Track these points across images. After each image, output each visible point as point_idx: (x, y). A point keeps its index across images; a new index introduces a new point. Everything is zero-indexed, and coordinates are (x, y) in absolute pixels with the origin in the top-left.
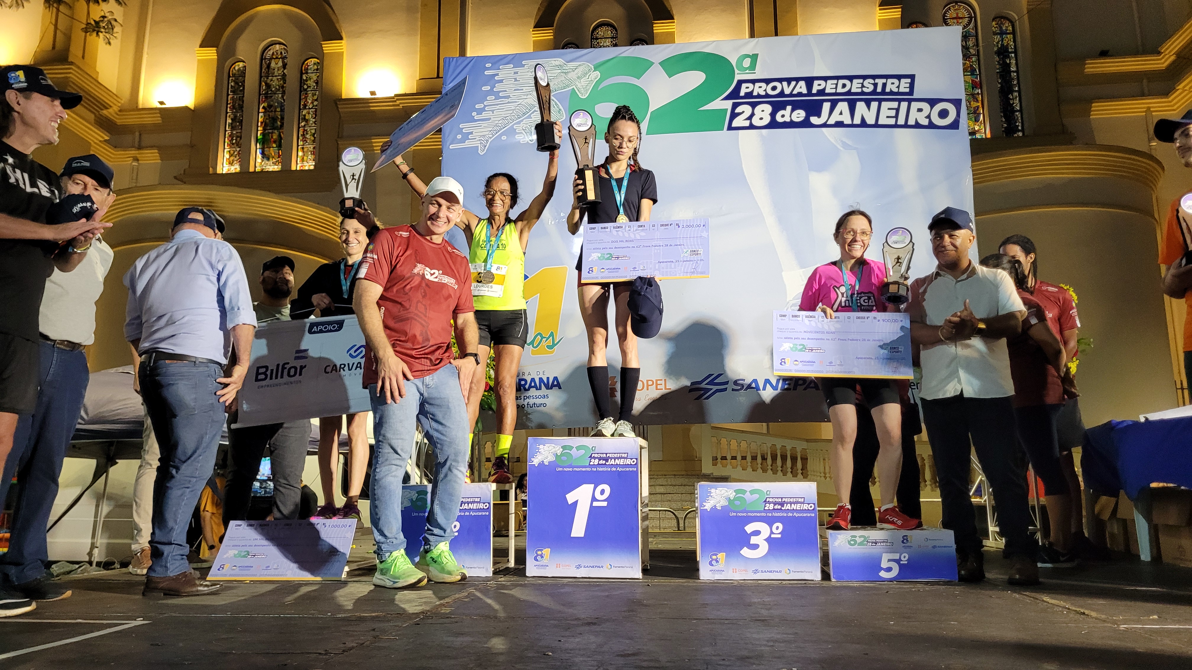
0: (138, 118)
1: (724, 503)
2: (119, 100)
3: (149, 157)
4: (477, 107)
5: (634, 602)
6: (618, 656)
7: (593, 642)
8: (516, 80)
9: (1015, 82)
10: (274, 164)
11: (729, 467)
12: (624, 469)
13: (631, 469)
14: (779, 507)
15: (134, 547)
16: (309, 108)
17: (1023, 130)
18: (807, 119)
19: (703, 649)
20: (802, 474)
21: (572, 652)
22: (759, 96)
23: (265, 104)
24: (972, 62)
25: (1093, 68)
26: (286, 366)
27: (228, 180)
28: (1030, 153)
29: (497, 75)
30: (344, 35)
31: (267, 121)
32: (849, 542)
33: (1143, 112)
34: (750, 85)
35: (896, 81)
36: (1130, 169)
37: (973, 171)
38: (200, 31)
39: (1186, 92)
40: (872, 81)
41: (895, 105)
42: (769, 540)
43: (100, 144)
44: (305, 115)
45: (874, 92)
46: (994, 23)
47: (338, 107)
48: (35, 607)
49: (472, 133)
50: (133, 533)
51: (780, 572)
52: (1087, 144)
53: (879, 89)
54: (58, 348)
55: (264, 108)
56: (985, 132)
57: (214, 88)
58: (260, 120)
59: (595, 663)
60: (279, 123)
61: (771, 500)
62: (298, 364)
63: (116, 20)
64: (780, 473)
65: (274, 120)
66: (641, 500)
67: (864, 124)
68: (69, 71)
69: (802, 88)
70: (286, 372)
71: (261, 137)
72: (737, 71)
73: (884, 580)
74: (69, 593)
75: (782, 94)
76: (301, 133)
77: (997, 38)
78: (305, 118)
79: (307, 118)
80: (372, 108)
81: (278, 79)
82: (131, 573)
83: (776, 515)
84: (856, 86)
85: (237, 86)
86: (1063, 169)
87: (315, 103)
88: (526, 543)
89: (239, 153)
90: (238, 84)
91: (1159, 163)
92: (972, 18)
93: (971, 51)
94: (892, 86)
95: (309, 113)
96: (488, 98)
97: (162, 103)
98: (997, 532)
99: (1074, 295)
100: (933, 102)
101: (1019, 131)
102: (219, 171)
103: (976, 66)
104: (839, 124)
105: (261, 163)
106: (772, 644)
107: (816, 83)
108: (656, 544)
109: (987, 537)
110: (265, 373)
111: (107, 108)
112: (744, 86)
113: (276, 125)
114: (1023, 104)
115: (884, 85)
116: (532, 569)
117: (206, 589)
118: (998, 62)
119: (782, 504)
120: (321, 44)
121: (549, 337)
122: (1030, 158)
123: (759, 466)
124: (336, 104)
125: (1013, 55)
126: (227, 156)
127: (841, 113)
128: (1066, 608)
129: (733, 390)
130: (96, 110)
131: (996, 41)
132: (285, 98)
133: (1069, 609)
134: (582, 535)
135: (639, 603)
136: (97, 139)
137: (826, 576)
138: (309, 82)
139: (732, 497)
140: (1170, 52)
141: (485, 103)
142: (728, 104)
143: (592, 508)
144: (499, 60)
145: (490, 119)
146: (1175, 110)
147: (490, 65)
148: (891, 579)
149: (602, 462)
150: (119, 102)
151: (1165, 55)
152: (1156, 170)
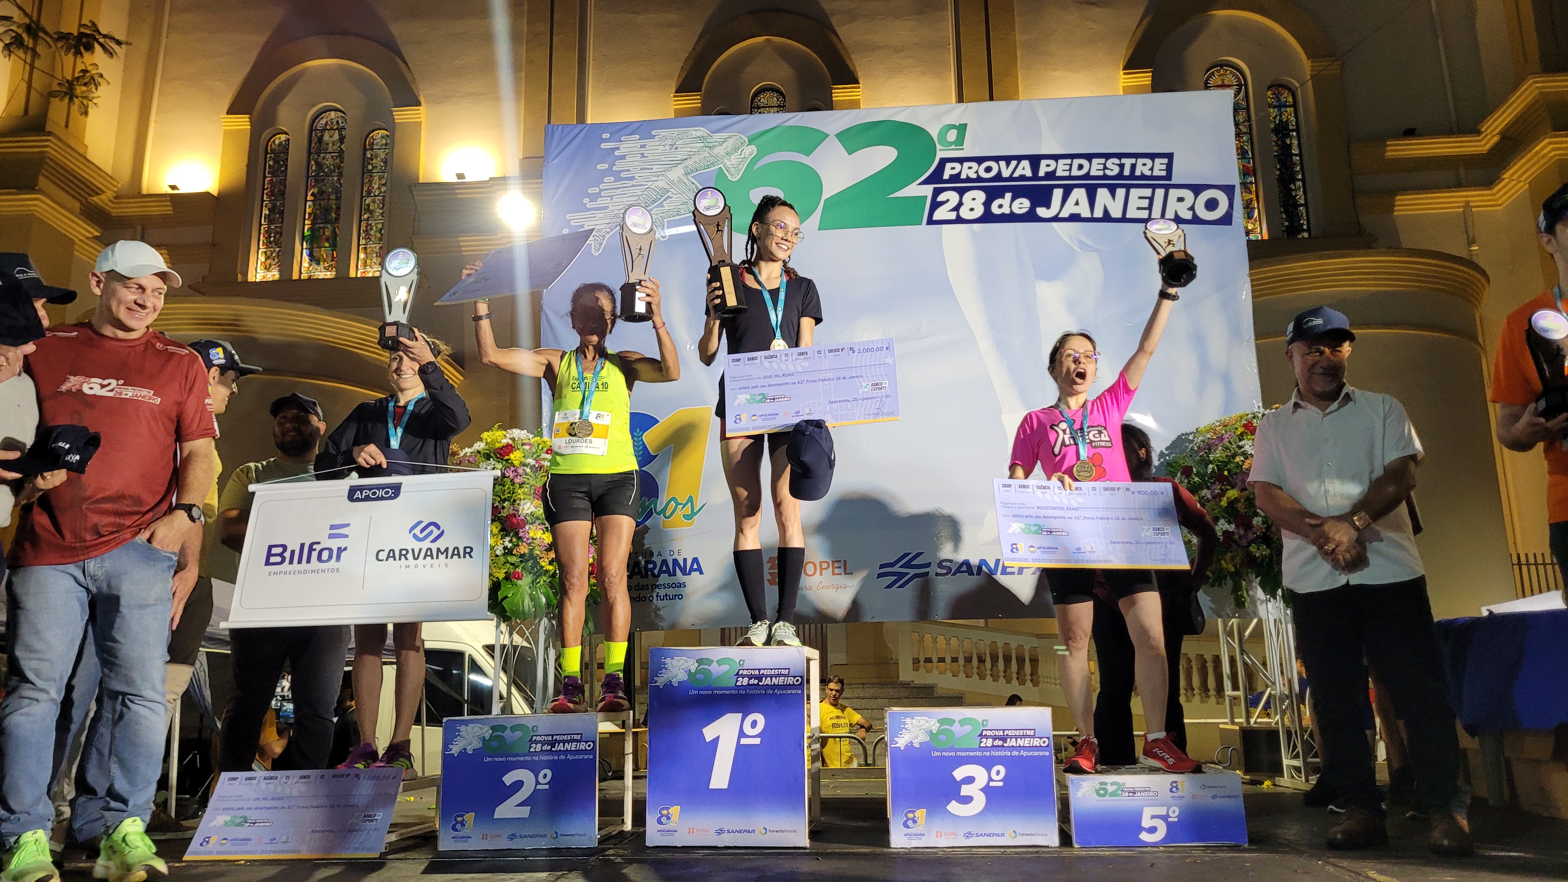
0: (140, 207)
1: (924, 738)
2: (115, 183)
4: (589, 191)
8: (643, 156)
9: (1298, 169)
10: (327, 269)
11: (935, 672)
12: (784, 692)
13: (794, 691)
14: (1000, 743)
16: (375, 196)
17: (1309, 230)
18: (1032, 210)
20: (1031, 680)
22: (968, 180)
23: (315, 190)
24: (1243, 142)
25: (1395, 150)
26: (315, 547)
27: (263, 290)
28: (1321, 259)
29: (618, 148)
30: (422, 99)
31: (318, 212)
32: (1098, 792)
33: (1459, 207)
34: (957, 166)
35: (1148, 162)
36: (1445, 279)
37: (1252, 281)
38: (228, 95)
39: (1513, 183)
40: (1116, 161)
41: (1148, 192)
42: (986, 790)
43: (87, 241)
44: (369, 205)
45: (1120, 176)
46: (1269, 93)
47: (413, 194)
49: (582, 226)
51: (1003, 835)
52: (1391, 248)
53: (1127, 172)
55: (312, 194)
56: (1262, 233)
57: (245, 169)
58: (308, 210)
60: (333, 215)
61: (989, 733)
62: (334, 544)
63: (101, 76)
64: (1002, 680)
65: (327, 210)
67: (1107, 217)
68: (46, 144)
69: (1025, 168)
70: (315, 554)
71: (309, 233)
72: (938, 147)
73: (1146, 845)
75: (999, 177)
76: (363, 228)
77: (1273, 112)
78: (368, 209)
79: (371, 208)
80: (459, 196)
81: (332, 157)
83: (996, 754)
84: (1095, 168)
85: (277, 166)
86: (1359, 280)
87: (383, 189)
89: (278, 255)
90: (278, 162)
91: (1483, 272)
92: (1242, 85)
93: (1242, 128)
94: (1143, 167)
95: (374, 202)
96: (605, 180)
97: (173, 187)
98: (1293, 766)
100: (1197, 189)
101: (1304, 231)
102: (251, 278)
103: (1247, 148)
104: (1075, 218)
105: (309, 268)
107: (1043, 163)
108: (831, 790)
109: (1281, 773)
110: (281, 555)
111: (98, 194)
112: (948, 166)
113: (329, 217)
114: (1309, 195)
115: (1133, 167)
116: (654, 836)
118: (1276, 143)
119: (1004, 739)
120: (392, 112)
121: (687, 503)
122: (1320, 265)
123: (975, 670)
124: (412, 190)
125: (1294, 134)
126: (262, 258)
127: (1077, 203)
129: (937, 574)
130: (82, 196)
131: (1273, 115)
132: (342, 181)
134: (724, 785)
136: (84, 236)
137: (1066, 839)
138: (374, 161)
139: (935, 729)
140: (1492, 131)
141: (601, 187)
142: (928, 190)
143: (739, 747)
144: (621, 130)
145: (608, 207)
146: (1500, 205)
147: (608, 135)
148: (1156, 843)
149: (753, 681)
150: (115, 186)
151: (1486, 136)
152: (1478, 280)
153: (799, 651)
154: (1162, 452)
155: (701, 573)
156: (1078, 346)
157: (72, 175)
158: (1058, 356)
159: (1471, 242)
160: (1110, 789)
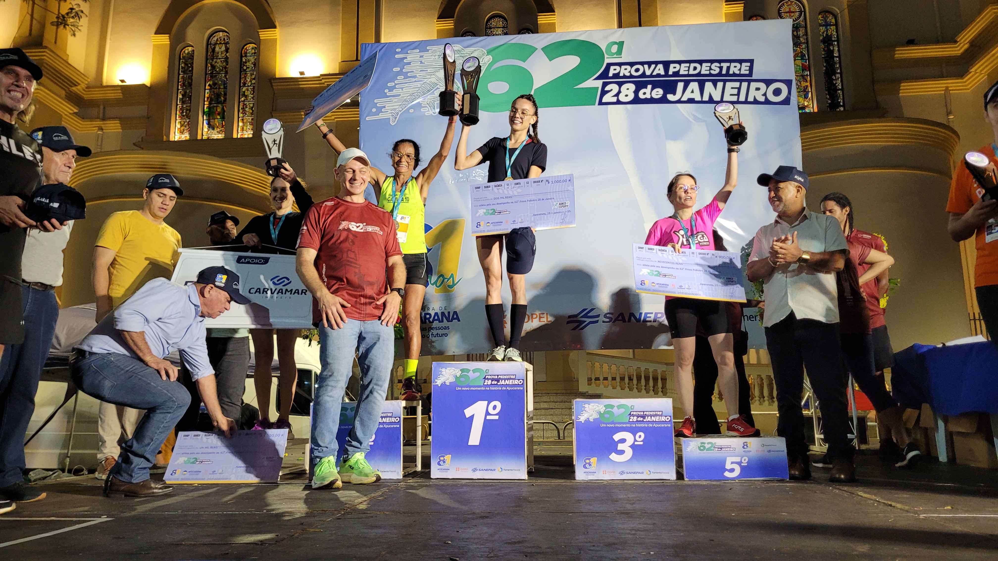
0: (102, 94)
1: (596, 416)
2: (86, 79)
3: (112, 126)
4: (389, 85)
5: (521, 499)
6: (506, 543)
7: (486, 533)
8: (421, 62)
9: (838, 66)
10: (219, 132)
11: (602, 386)
12: (513, 388)
13: (518, 388)
14: (642, 419)
15: (99, 456)
16: (248, 86)
17: (844, 106)
18: (664, 96)
19: (577, 538)
20: (662, 392)
21: (468, 540)
22: (625, 77)
23: (211, 83)
24: (802, 49)
25: (901, 54)
27: (179, 146)
28: (851, 124)
29: (406, 58)
30: (277, 24)
31: (213, 96)
32: (699, 448)
33: (943, 90)
34: (618, 68)
35: (738, 65)
36: (931, 137)
37: (801, 139)
38: (155, 21)
39: (978, 74)
40: (718, 65)
41: (737, 84)
42: (633, 446)
43: (70, 115)
44: (244, 92)
45: (720, 74)
46: (820, 16)
47: (272, 85)
48: (15, 507)
49: (384, 107)
50: (98, 444)
51: (643, 473)
52: (897, 117)
53: (724, 72)
54: (33, 289)
55: (209, 85)
56: (812, 107)
57: (167, 69)
58: (207, 95)
59: (487, 550)
60: (222, 98)
61: (635, 413)
63: (82, 12)
64: (643, 391)
65: (218, 95)
66: (527, 415)
67: (711, 100)
68: (43, 54)
69: (660, 69)
71: (207, 110)
72: (606, 56)
73: (728, 479)
74: (44, 495)
75: (644, 75)
76: (241, 106)
77: (822, 29)
78: (244, 94)
79: (246, 94)
80: (302, 86)
81: (221, 61)
82: (96, 478)
83: (639, 425)
84: (704, 69)
85: (186, 67)
86: (876, 138)
87: (253, 82)
88: (431, 451)
89: (188, 124)
90: (188, 65)
91: (955, 132)
92: (802, 12)
93: (801, 39)
94: (734, 69)
95: (248, 90)
96: (398, 78)
97: (122, 81)
98: (821, 439)
99: (885, 242)
100: (768, 82)
101: (841, 106)
102: (172, 138)
103: (805, 52)
104: (691, 101)
105: (207, 132)
106: (633, 532)
107: (672, 66)
108: (539, 451)
109: (813, 443)
111: (76, 85)
112: (612, 68)
113: (220, 100)
114: (845, 83)
115: (728, 68)
116: (436, 473)
117: (160, 491)
118: (824, 49)
119: (644, 417)
120: (258, 32)
121: (450, 278)
122: (850, 128)
123: (627, 385)
124: (271, 83)
125: (836, 43)
126: (178, 126)
127: (692, 92)
128: (877, 501)
129: (603, 322)
130: (66, 87)
131: (822, 31)
132: (227, 77)
133: (879, 502)
134: (477, 443)
135: (525, 500)
136: (66, 111)
137: (680, 476)
138: (247, 64)
139: (602, 411)
140: (964, 41)
141: (396, 82)
142: (599, 84)
143: (486, 422)
144: (408, 46)
145: (400, 95)
146: (968, 89)
147: (400, 50)
148: (734, 478)
149: (494, 382)
150: (86, 81)
151: (961, 44)
152: (952, 137)
153: (522, 365)
154: (743, 247)
155: (459, 321)
156: (686, 182)
157: (60, 73)
158: (674, 188)
159: (949, 113)
160: (707, 446)
